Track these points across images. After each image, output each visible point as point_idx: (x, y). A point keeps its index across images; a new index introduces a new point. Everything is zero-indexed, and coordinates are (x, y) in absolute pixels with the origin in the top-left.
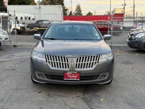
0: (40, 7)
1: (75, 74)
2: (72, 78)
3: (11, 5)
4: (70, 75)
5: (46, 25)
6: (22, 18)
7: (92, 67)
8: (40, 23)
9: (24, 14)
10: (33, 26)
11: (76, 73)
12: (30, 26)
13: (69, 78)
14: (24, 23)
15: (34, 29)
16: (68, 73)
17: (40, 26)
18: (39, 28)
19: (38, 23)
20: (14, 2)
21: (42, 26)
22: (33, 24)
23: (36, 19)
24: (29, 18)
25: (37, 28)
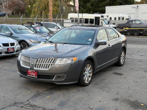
0: (138, 6)
1: (34, 73)
2: (32, 75)
3: (112, 6)
4: (31, 72)
5: (137, 25)
6: (115, 19)
7: (48, 68)
8: (130, 23)
9: (118, 15)
10: (123, 26)
11: (34, 71)
12: (120, 26)
13: (30, 75)
14: (114, 24)
15: (124, 29)
16: (30, 71)
17: (130, 26)
18: (129, 28)
19: (129, 23)
20: (115, 3)
21: (132, 26)
22: (123, 24)
23: (130, 18)
24: (123, 18)
25: (127, 28)
